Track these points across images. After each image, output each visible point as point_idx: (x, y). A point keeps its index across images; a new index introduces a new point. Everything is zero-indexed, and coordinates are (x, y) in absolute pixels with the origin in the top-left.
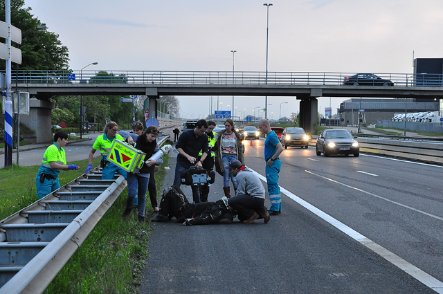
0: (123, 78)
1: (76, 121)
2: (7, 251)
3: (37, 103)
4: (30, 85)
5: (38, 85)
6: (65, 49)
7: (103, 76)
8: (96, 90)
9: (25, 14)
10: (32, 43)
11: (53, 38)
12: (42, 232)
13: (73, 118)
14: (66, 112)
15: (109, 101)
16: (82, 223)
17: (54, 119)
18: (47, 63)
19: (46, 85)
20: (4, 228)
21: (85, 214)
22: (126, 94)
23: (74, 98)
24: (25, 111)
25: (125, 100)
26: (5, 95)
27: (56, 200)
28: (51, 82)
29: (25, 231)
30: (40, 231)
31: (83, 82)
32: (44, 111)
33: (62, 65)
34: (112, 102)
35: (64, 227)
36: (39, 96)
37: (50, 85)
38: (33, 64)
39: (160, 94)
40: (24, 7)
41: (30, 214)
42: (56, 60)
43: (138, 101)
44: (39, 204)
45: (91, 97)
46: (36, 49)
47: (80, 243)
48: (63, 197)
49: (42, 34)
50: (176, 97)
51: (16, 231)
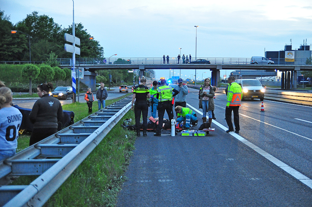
0: (129, 62)
1: (107, 82)
2: (58, 148)
3: (89, 73)
4: (86, 65)
5: (89, 65)
6: (102, 48)
7: (120, 61)
8: (116, 67)
9: (84, 32)
10: (87, 46)
11: (96, 43)
12: (78, 138)
13: (106, 80)
14: (103, 77)
15: (123, 72)
16: (98, 133)
17: (98, 81)
18: (94, 55)
19: (93, 65)
20: (60, 136)
21: (101, 128)
22: (130, 69)
23: (106, 71)
24: (82, 77)
25: (130, 72)
26: (72, 69)
27: (89, 121)
28: (96, 63)
29: (70, 137)
30: (77, 137)
31: (110, 63)
32: (93, 77)
33: (101, 56)
34: (124, 73)
35: (89, 135)
36: (90, 70)
37: (95, 65)
38: (88, 55)
39: (146, 68)
40: (84, 29)
41: (74, 128)
42: (98, 53)
43: (136, 72)
44: (81, 123)
45: (114, 70)
46: (89, 48)
47: (97, 143)
48: (93, 119)
49: (92, 41)
50: (154, 70)
51: (65, 137)
